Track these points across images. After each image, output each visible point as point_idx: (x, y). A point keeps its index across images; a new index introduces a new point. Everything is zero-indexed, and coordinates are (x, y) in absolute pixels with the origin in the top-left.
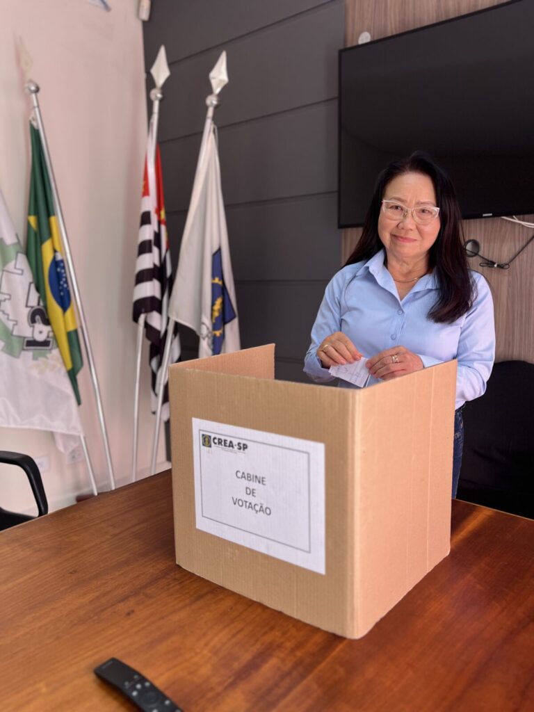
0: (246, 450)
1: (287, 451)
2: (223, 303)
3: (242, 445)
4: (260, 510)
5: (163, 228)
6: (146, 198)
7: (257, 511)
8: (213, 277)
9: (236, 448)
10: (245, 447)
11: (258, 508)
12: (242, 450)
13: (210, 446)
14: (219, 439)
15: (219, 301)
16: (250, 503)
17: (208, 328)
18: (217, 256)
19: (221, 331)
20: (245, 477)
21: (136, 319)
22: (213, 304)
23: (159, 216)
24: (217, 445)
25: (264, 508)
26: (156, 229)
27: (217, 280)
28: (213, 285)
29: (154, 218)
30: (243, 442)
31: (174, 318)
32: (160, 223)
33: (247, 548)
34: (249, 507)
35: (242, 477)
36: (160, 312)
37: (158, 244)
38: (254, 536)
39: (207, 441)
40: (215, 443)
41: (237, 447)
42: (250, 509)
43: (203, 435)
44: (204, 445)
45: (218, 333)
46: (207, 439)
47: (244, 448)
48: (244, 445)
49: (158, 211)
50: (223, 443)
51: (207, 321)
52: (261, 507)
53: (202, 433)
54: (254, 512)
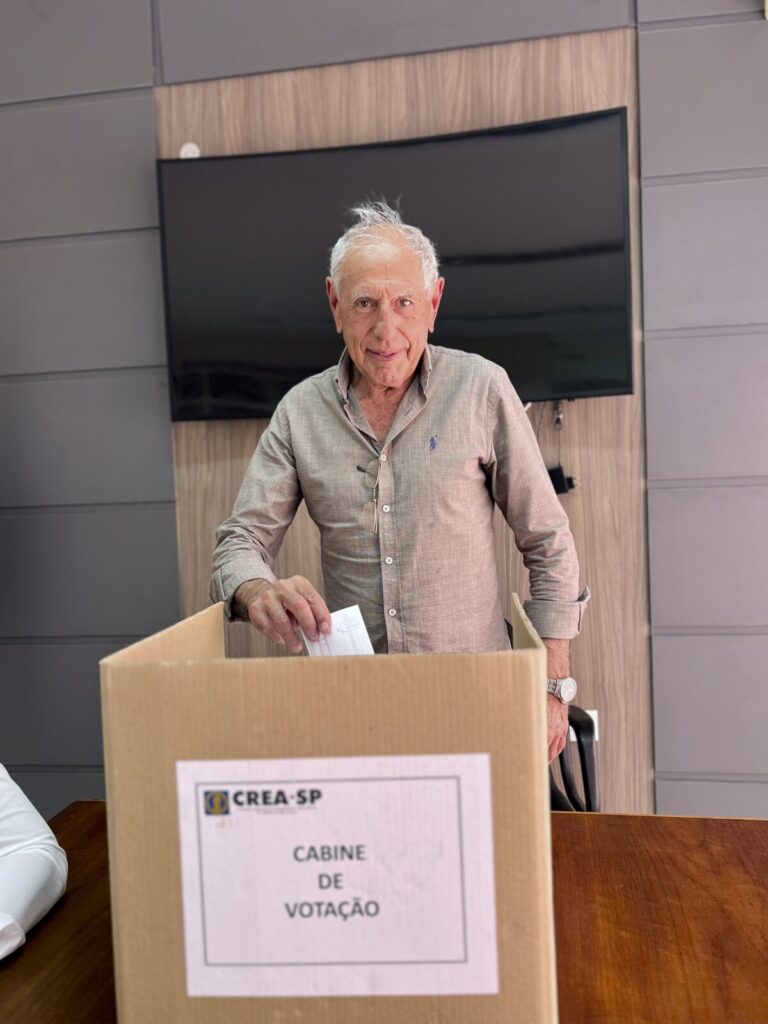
0: (318, 802)
1: (413, 783)
3: (307, 795)
4: (354, 912)
7: (345, 917)
9: (293, 803)
10: (315, 795)
11: (347, 909)
12: (308, 804)
13: (227, 812)
14: (249, 794)
16: (330, 905)
20: (316, 856)
24: (246, 806)
25: (363, 904)
30: (308, 787)
33: (323, 999)
34: (327, 912)
35: (309, 857)
38: (340, 969)
39: (216, 803)
40: (239, 804)
41: (297, 799)
42: (331, 916)
43: (207, 794)
44: (208, 813)
46: (217, 801)
47: (313, 799)
48: (312, 792)
50: (260, 800)
52: (357, 904)
53: (202, 789)
54: (340, 918)
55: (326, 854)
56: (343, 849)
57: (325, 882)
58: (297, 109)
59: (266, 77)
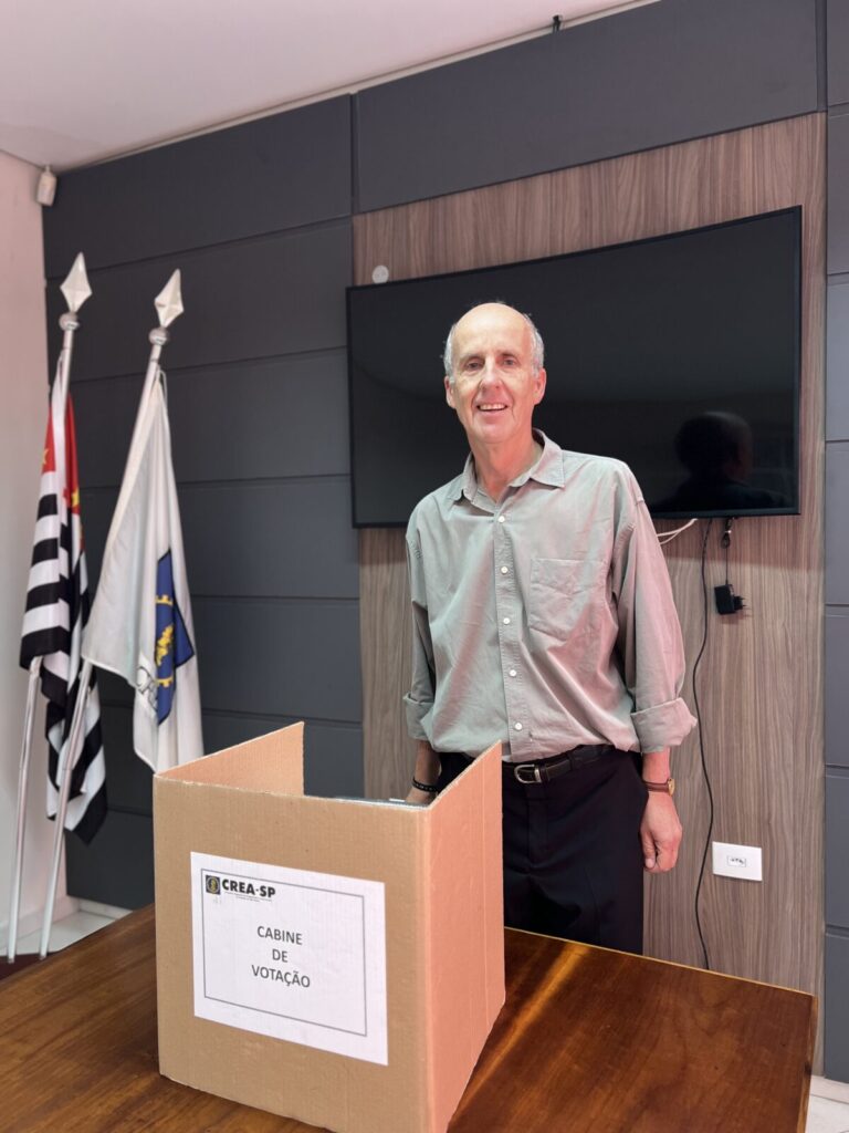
0: (273, 897)
2: (174, 634)
3: (267, 890)
4: (294, 981)
5: (76, 519)
6: (50, 474)
7: (288, 983)
8: (159, 594)
9: (258, 894)
10: (272, 892)
11: (290, 978)
12: (267, 897)
13: (219, 893)
14: (232, 882)
15: (168, 632)
16: (279, 972)
17: (149, 675)
18: (165, 562)
19: (171, 679)
20: (271, 935)
21: (25, 664)
22: (158, 636)
23: (70, 500)
24: (229, 891)
25: (300, 977)
26: (65, 522)
27: (165, 600)
28: (159, 607)
29: (62, 504)
30: (267, 885)
31: (89, 661)
32: (70, 511)
33: (274, 1039)
34: (277, 977)
35: (267, 935)
36: (68, 651)
37: (68, 546)
38: (284, 1021)
39: (213, 885)
40: (226, 888)
41: (260, 892)
42: (279, 980)
43: (207, 877)
45: (166, 682)
46: (213, 883)
47: (270, 894)
48: (270, 889)
49: (68, 494)
50: (238, 888)
51: (147, 662)
52: (296, 976)
53: (205, 873)
54: (285, 983)
55: (277, 935)
56: (288, 933)
57: (276, 956)
58: (476, 228)
59: (449, 198)
